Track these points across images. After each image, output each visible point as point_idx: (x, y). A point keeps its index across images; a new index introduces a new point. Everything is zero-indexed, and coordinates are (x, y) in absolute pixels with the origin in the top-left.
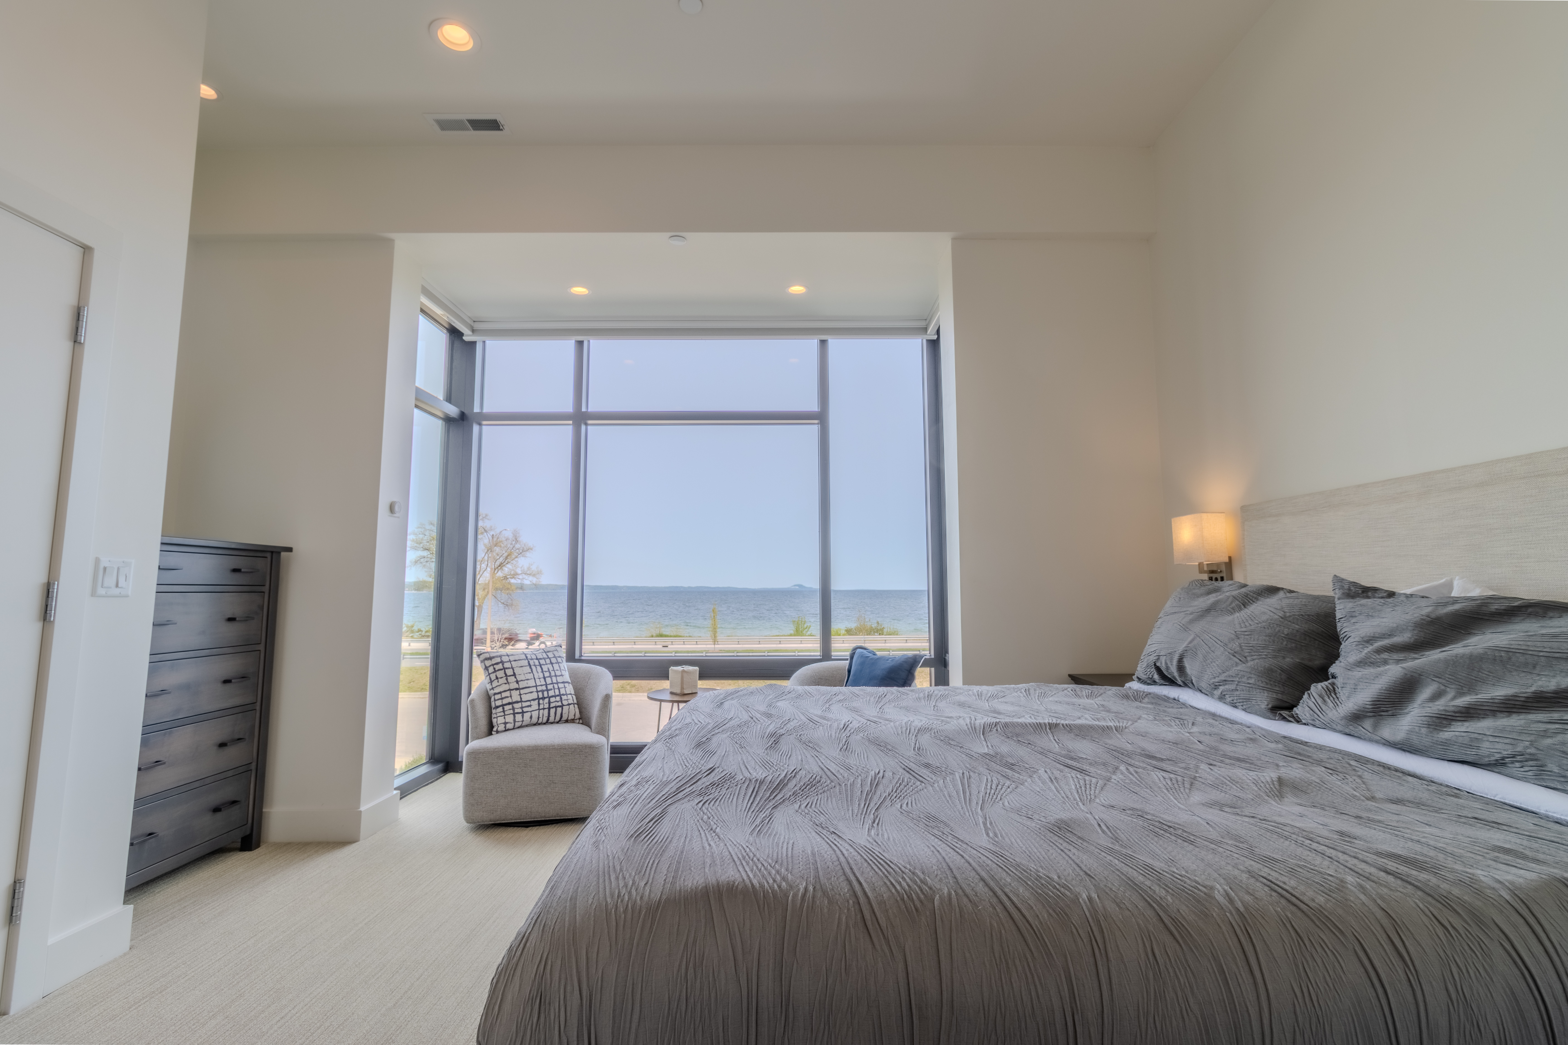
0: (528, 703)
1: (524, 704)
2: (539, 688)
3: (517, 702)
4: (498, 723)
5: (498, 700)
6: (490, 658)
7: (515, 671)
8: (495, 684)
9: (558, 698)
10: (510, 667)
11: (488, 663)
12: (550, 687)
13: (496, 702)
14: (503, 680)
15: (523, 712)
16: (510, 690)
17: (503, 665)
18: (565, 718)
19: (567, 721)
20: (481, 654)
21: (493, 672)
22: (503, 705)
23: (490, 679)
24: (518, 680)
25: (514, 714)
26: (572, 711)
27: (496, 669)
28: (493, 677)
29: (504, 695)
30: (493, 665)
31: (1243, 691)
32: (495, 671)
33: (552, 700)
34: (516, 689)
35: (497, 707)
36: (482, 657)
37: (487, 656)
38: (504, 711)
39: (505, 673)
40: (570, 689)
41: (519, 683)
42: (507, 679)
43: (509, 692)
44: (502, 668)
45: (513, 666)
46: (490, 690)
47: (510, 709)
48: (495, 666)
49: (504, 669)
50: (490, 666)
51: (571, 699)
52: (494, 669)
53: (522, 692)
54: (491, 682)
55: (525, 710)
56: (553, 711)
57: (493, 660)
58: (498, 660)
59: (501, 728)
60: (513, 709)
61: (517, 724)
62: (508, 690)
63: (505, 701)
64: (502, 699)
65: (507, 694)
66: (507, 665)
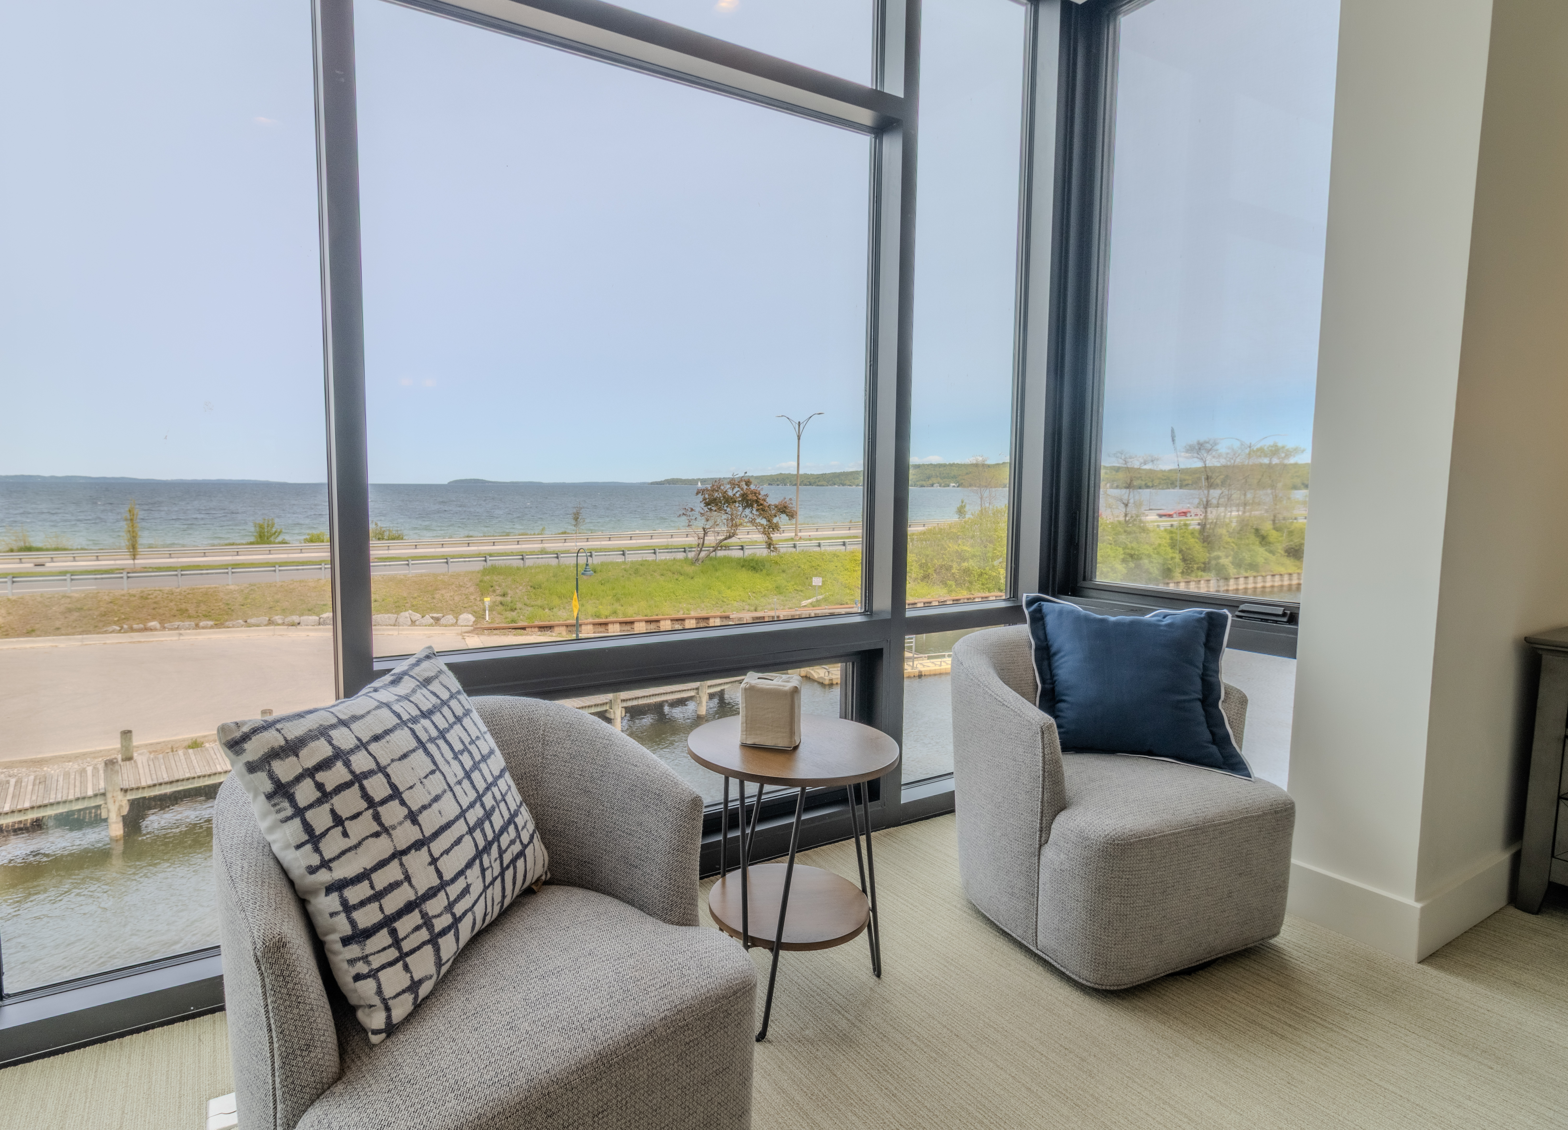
3: (432, 893)
4: (388, 992)
5: (362, 904)
6: (292, 748)
7: (394, 780)
8: (332, 845)
10: (373, 766)
11: (285, 769)
13: (355, 915)
14: (365, 825)
16: (398, 854)
17: (347, 764)
20: (246, 737)
21: (319, 802)
22: (388, 922)
23: (308, 828)
24: (415, 808)
27: (329, 788)
28: (320, 819)
29: (381, 879)
30: (310, 773)
32: (325, 796)
34: (418, 845)
35: (360, 935)
36: (254, 749)
37: (272, 739)
38: (397, 942)
39: (366, 796)
41: (421, 818)
42: (377, 817)
43: (396, 862)
44: (348, 777)
45: (383, 762)
46: (312, 870)
47: (417, 928)
48: (320, 777)
49: (358, 779)
50: (298, 779)
52: (320, 786)
53: (437, 847)
54: (314, 839)
57: (303, 753)
58: (320, 750)
59: (401, 1008)
62: (393, 856)
63: (393, 903)
64: (378, 896)
65: (392, 873)
66: (361, 762)
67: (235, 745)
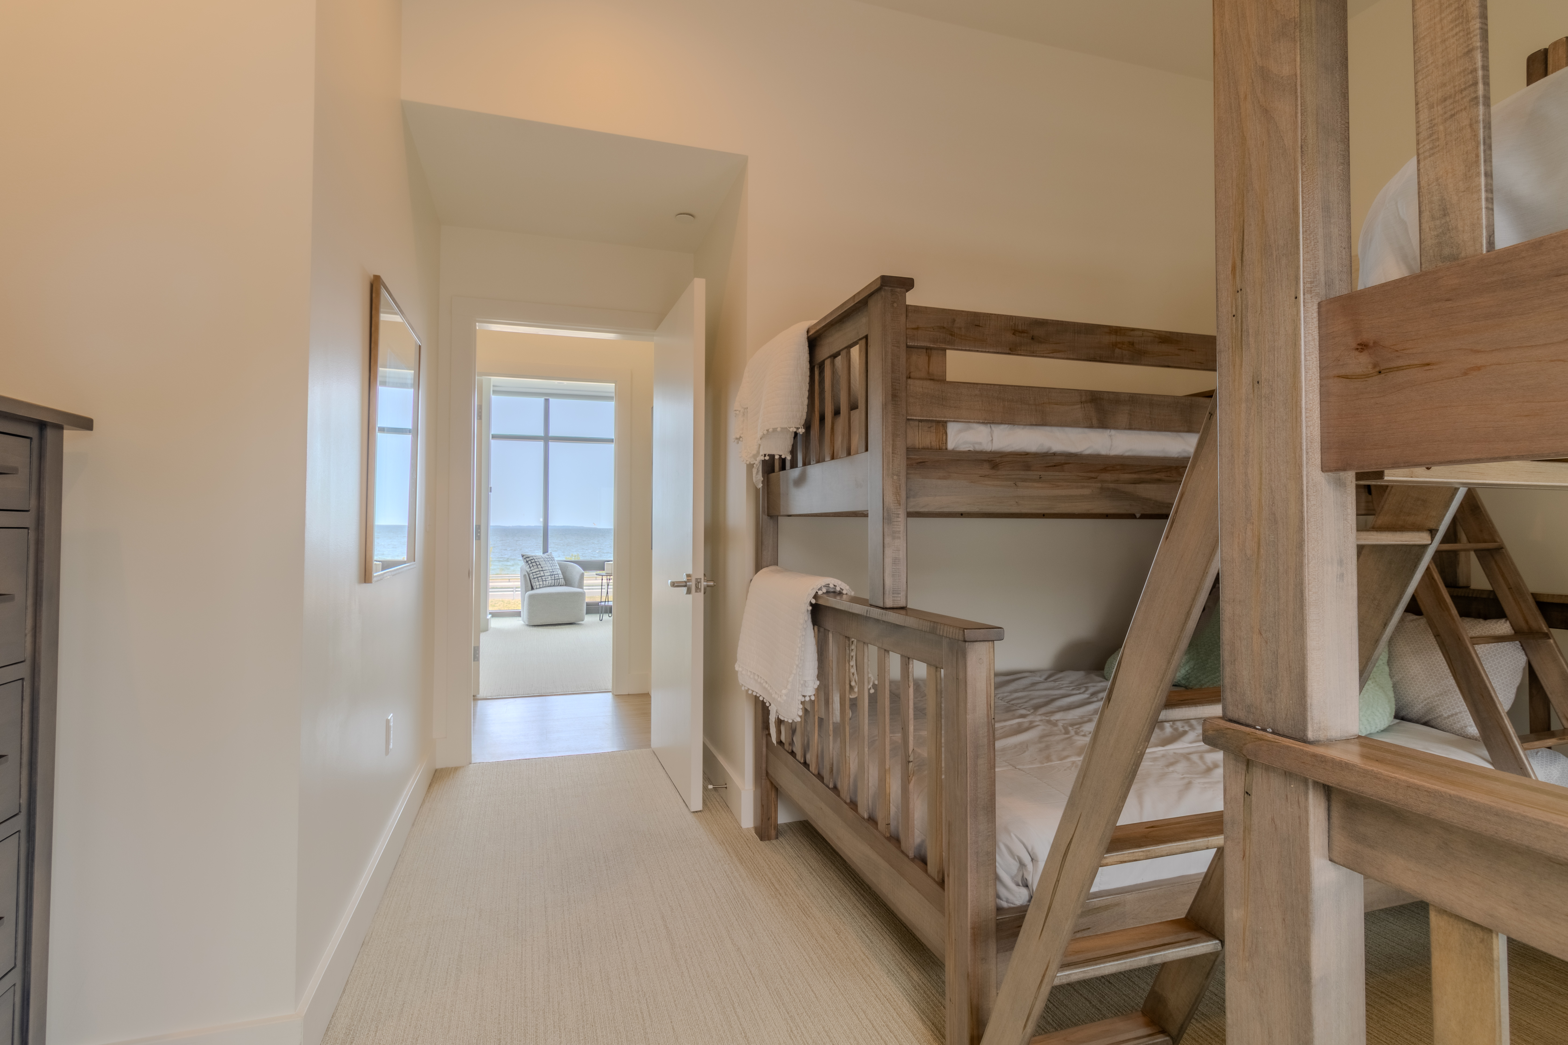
0: (547, 577)
1: (546, 577)
2: (550, 571)
3: (543, 576)
4: (536, 585)
6: (528, 557)
8: (532, 568)
9: (557, 575)
11: (528, 559)
12: (554, 570)
13: (534, 576)
14: (536, 567)
15: (546, 581)
16: (539, 571)
18: (560, 584)
19: (561, 586)
22: (537, 577)
25: (543, 581)
26: (562, 581)
28: (531, 565)
29: (537, 573)
32: (532, 563)
33: (556, 576)
35: (534, 578)
38: (538, 580)
40: (560, 572)
41: (542, 568)
47: (540, 579)
49: (535, 562)
51: (561, 576)
53: (544, 572)
54: (530, 567)
55: (547, 579)
56: (556, 580)
58: (532, 558)
59: (538, 587)
60: (542, 579)
61: (544, 585)
64: (536, 575)
66: (536, 560)
67: (523, 556)
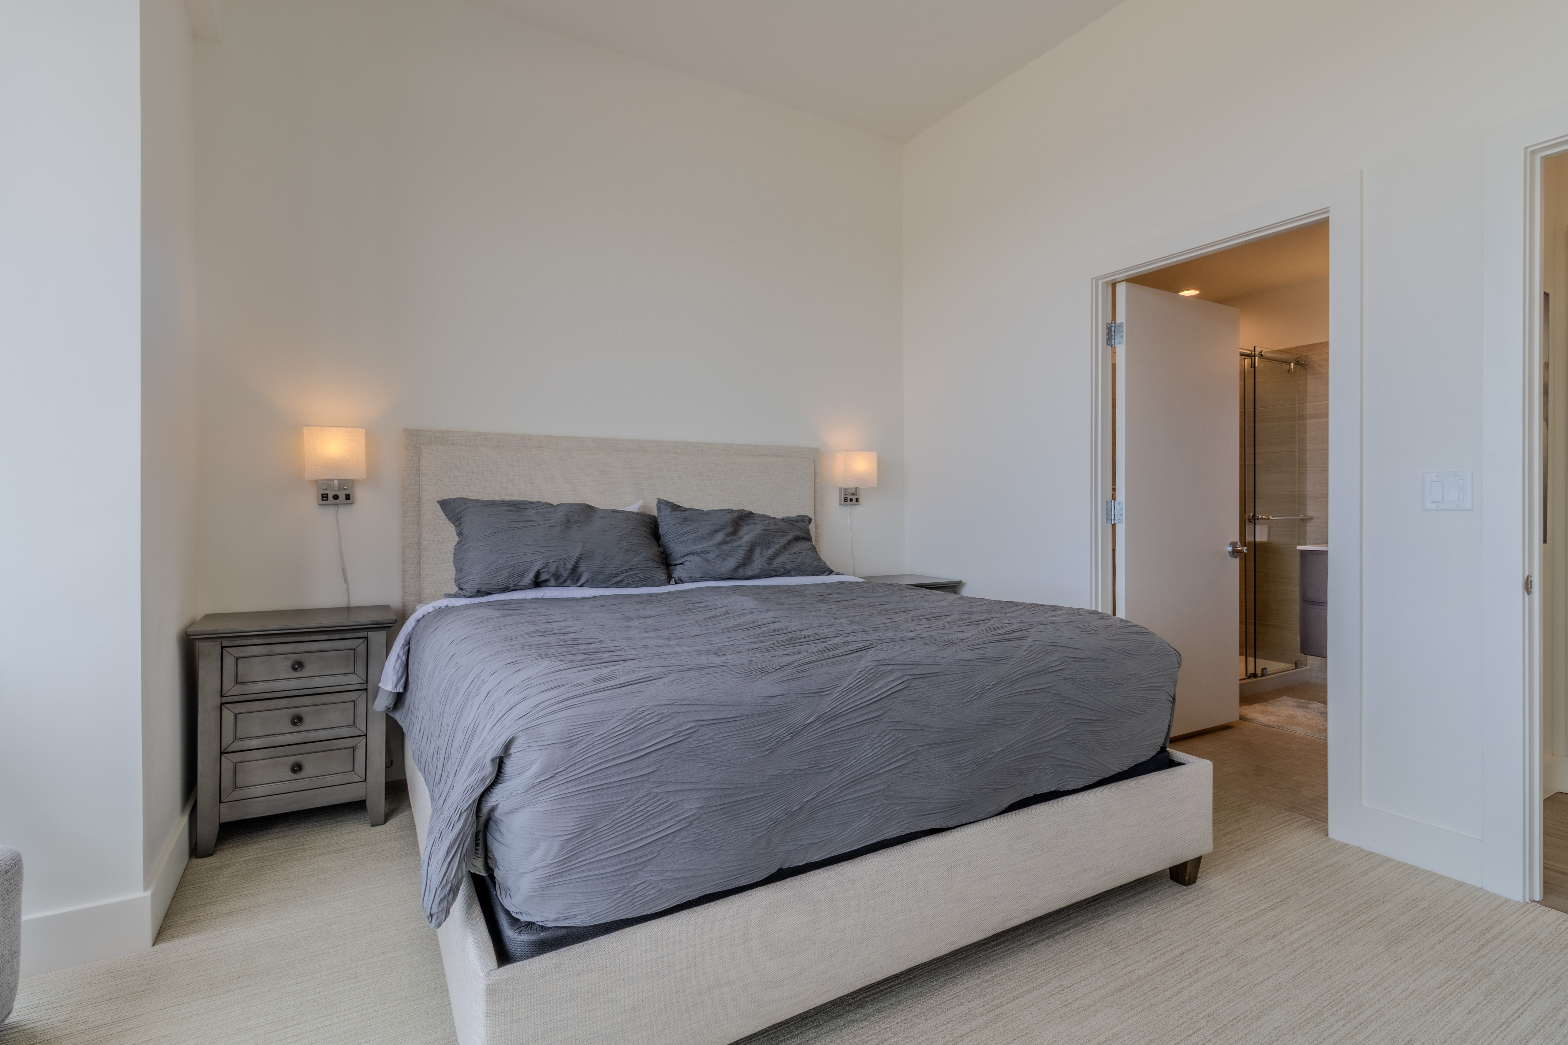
31: (645, 573)
